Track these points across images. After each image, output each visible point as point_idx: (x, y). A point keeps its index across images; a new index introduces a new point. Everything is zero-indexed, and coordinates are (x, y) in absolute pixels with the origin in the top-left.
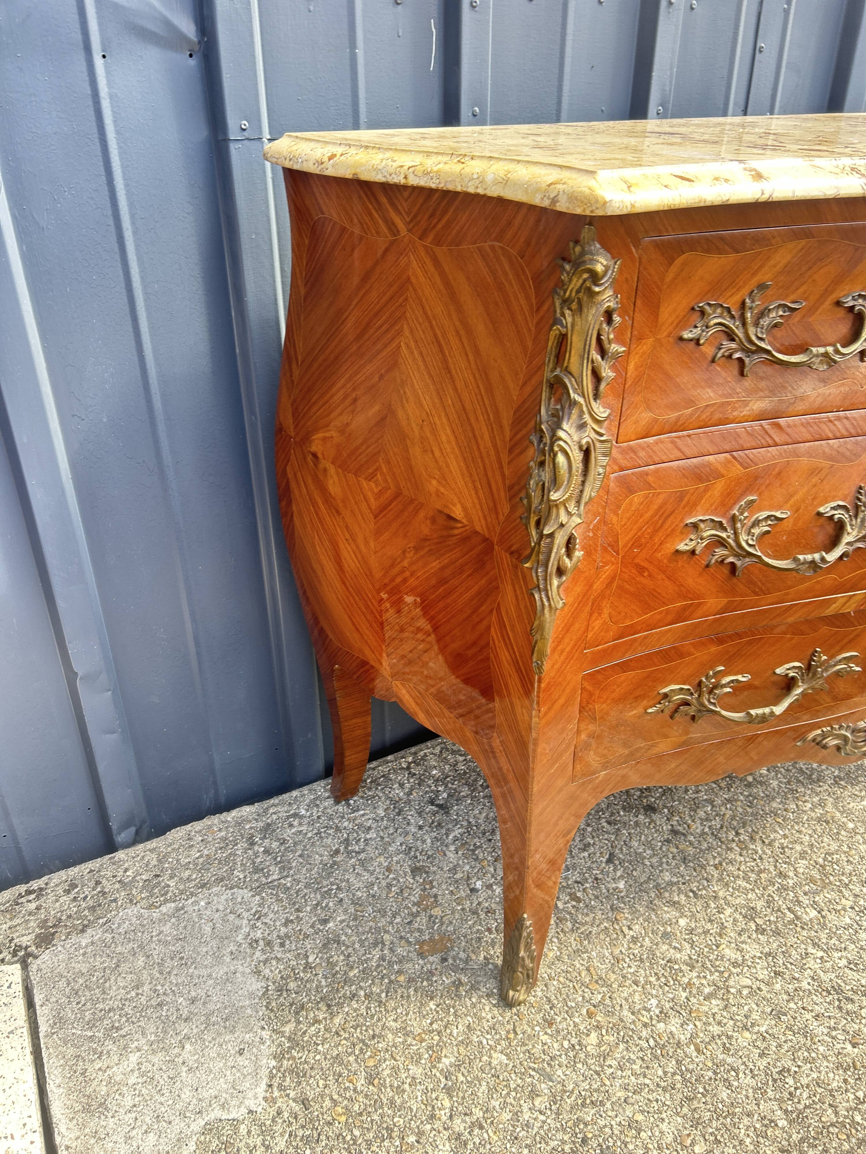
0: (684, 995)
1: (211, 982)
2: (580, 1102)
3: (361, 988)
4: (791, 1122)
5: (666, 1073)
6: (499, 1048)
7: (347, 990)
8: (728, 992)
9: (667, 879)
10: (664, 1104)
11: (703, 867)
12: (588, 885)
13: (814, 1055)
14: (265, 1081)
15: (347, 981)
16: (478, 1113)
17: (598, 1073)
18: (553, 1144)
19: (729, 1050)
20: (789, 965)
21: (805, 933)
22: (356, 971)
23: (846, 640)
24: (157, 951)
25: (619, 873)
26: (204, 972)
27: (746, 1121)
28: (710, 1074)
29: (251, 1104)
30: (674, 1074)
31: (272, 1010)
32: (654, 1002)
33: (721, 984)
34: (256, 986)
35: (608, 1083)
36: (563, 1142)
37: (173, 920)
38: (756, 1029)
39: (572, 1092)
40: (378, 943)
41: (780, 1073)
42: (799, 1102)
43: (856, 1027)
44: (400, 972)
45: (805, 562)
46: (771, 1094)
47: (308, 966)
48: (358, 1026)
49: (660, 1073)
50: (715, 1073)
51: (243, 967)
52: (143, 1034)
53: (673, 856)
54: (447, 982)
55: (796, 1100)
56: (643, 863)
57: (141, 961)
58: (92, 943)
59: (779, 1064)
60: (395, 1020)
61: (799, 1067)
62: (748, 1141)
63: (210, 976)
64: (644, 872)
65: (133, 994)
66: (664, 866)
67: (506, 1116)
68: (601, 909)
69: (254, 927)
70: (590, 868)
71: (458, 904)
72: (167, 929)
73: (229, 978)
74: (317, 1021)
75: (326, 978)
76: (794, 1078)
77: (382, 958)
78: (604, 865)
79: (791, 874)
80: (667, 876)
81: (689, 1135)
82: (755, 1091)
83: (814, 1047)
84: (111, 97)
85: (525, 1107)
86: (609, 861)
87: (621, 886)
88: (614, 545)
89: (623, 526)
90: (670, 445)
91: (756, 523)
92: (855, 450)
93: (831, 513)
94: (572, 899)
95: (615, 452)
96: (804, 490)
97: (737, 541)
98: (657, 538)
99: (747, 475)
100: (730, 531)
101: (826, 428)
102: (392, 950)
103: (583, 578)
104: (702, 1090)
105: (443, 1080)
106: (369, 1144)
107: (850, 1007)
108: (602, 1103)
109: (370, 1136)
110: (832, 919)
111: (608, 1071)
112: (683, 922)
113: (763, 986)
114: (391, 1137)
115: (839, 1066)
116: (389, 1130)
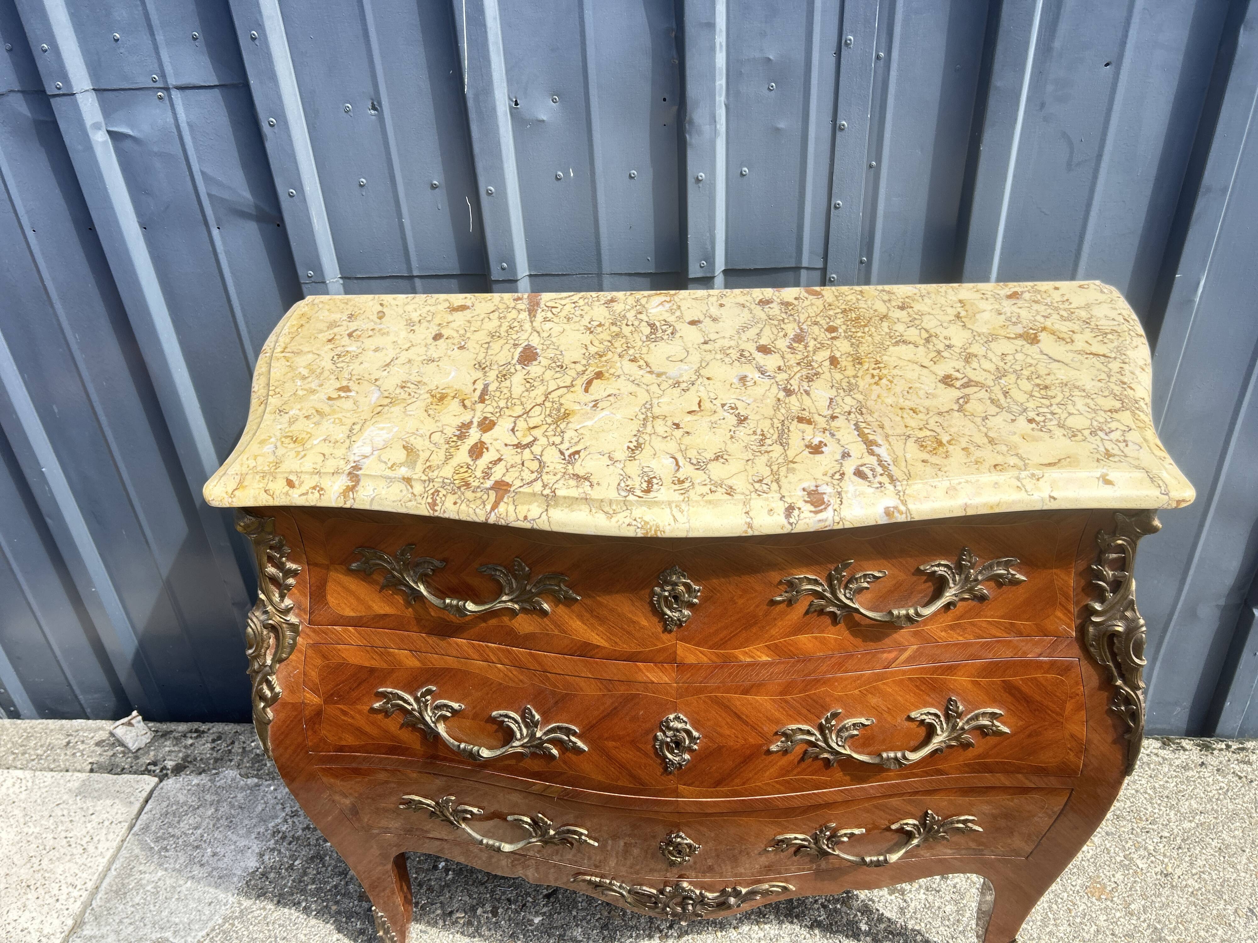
1: (233, 847)
3: (306, 900)
7: (297, 897)
9: (575, 934)
12: (513, 907)
14: (208, 930)
15: (303, 891)
22: (314, 886)
24: (224, 809)
25: (545, 910)
26: (234, 838)
31: (248, 886)
34: (253, 864)
37: (248, 791)
44: (337, 903)
45: (465, 750)
47: (292, 867)
48: (283, 926)
51: (257, 847)
52: (175, 862)
53: (600, 918)
54: (358, 926)
56: (570, 912)
57: (211, 812)
58: (198, 785)
60: (305, 935)
64: (564, 919)
65: (191, 831)
66: (585, 922)
68: (504, 931)
69: (286, 821)
70: (527, 894)
71: (416, 873)
72: (240, 796)
73: (244, 850)
74: (264, 908)
75: (294, 881)
77: (336, 887)
78: (541, 896)
80: (577, 932)
84: (225, 250)
87: (537, 920)
88: (315, 691)
89: (322, 680)
90: (357, 634)
91: (438, 707)
92: (521, 677)
93: (501, 719)
94: (492, 912)
95: (307, 630)
96: (479, 694)
97: (420, 713)
98: (354, 694)
99: (428, 670)
100: (416, 706)
101: (491, 654)
102: (347, 884)
103: (290, 706)
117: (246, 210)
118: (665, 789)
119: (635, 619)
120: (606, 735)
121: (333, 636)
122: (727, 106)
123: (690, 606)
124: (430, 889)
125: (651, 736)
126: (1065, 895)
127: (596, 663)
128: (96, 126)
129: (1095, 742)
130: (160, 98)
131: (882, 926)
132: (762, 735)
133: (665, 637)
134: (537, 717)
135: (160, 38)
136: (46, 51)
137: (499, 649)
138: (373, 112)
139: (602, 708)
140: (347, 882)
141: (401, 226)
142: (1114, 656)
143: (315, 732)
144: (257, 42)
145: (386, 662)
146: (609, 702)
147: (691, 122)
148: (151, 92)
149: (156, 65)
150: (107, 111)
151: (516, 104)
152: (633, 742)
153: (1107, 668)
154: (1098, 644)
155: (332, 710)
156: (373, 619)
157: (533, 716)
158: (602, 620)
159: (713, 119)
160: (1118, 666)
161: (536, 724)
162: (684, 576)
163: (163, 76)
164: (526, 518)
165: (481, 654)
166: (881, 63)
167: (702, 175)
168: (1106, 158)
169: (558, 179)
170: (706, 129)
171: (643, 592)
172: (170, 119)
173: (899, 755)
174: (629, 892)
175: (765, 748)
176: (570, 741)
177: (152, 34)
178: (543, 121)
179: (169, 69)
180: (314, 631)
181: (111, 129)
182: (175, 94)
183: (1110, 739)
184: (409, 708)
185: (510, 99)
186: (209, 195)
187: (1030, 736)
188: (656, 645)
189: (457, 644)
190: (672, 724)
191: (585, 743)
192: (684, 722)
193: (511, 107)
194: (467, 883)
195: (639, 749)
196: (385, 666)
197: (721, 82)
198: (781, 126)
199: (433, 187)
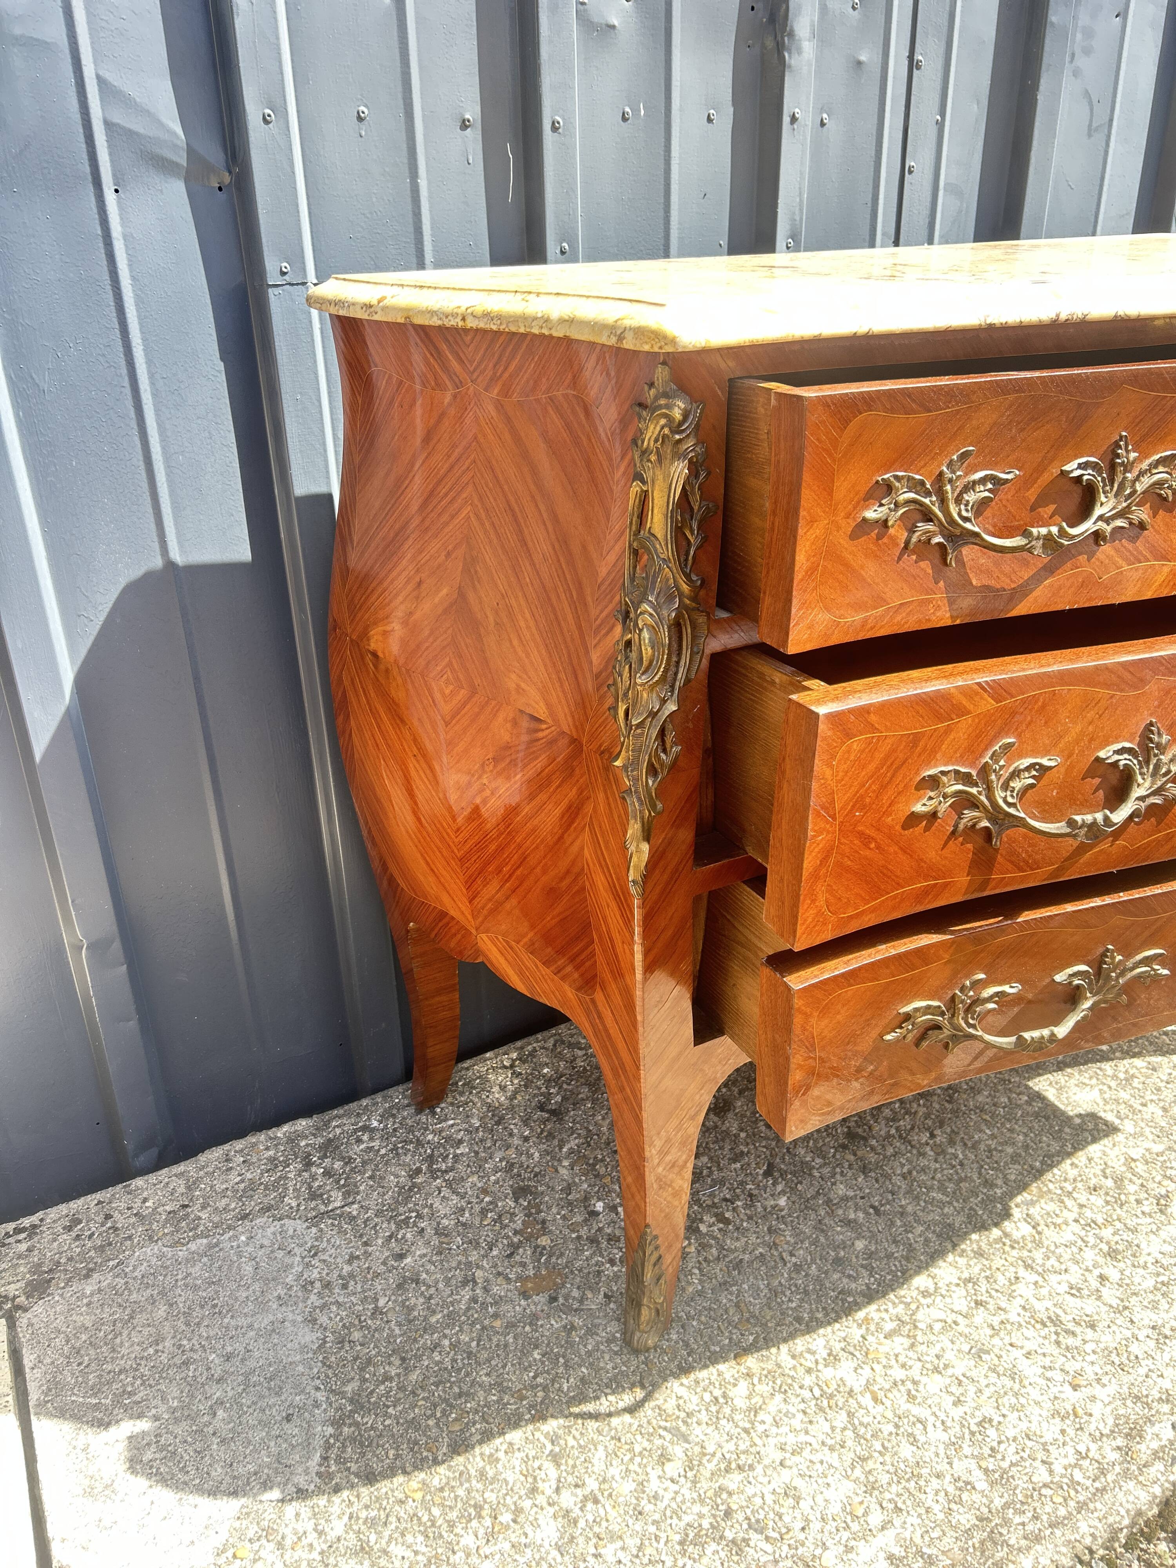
0: (859, 1333)
1: (252, 1334)
2: (723, 1466)
3: (445, 1336)
4: (992, 1484)
5: (833, 1429)
7: (428, 1339)
8: (916, 1327)
9: (840, 1192)
10: (831, 1466)
11: (888, 1177)
12: (739, 1203)
13: (1023, 1400)
14: (320, 1452)
15: (428, 1329)
16: (592, 1484)
17: (746, 1431)
18: (687, 1519)
19: (914, 1398)
20: (993, 1293)
21: (1014, 1253)
24: (182, 1298)
25: (779, 1188)
26: (242, 1321)
27: (935, 1483)
28: (891, 1428)
29: (301, 1480)
30: (844, 1429)
31: (330, 1367)
32: (820, 1342)
33: (906, 1318)
34: (310, 1337)
35: (759, 1442)
36: (701, 1516)
37: (205, 1259)
38: (950, 1371)
39: (713, 1455)
40: (469, 1281)
41: (980, 1424)
42: (1003, 1459)
44: (496, 1316)
46: (967, 1450)
47: (377, 1312)
48: (440, 1382)
49: (826, 1428)
50: (897, 1426)
51: (293, 1315)
52: (163, 1399)
53: (850, 1165)
54: (556, 1326)
55: (999, 1456)
56: (810, 1175)
57: (162, 1311)
58: (100, 1290)
59: (977, 1413)
60: (487, 1375)
61: (1004, 1416)
62: (936, 1508)
63: (250, 1326)
64: (812, 1185)
65: (151, 1351)
66: (838, 1177)
67: (628, 1486)
68: (755, 1232)
69: (308, 1265)
70: (742, 1183)
71: (573, 1231)
72: (196, 1270)
73: (275, 1329)
74: (387, 1378)
75: (400, 1325)
76: (997, 1429)
77: (474, 1300)
78: (760, 1178)
79: (999, 1182)
80: (841, 1190)
81: (861, 1503)
82: (947, 1446)
83: (1023, 1391)
85: (654, 1475)
86: (768, 1173)
87: (782, 1203)
94: (719, 1221)
102: (486, 1290)
104: (879, 1447)
105: (549, 1447)
106: (451, 1525)
107: (1070, 1341)
108: (751, 1467)
109: (453, 1515)
110: (1050, 1235)
111: (760, 1428)
112: (860, 1245)
113: (960, 1319)
114: (480, 1516)
115: (1056, 1413)
116: (478, 1508)
140: (485, 1288)
141: (415, 189)
167: (798, 112)
169: (625, 119)
170: (806, 45)
178: (614, 26)
198: (863, 58)
199: (464, 125)
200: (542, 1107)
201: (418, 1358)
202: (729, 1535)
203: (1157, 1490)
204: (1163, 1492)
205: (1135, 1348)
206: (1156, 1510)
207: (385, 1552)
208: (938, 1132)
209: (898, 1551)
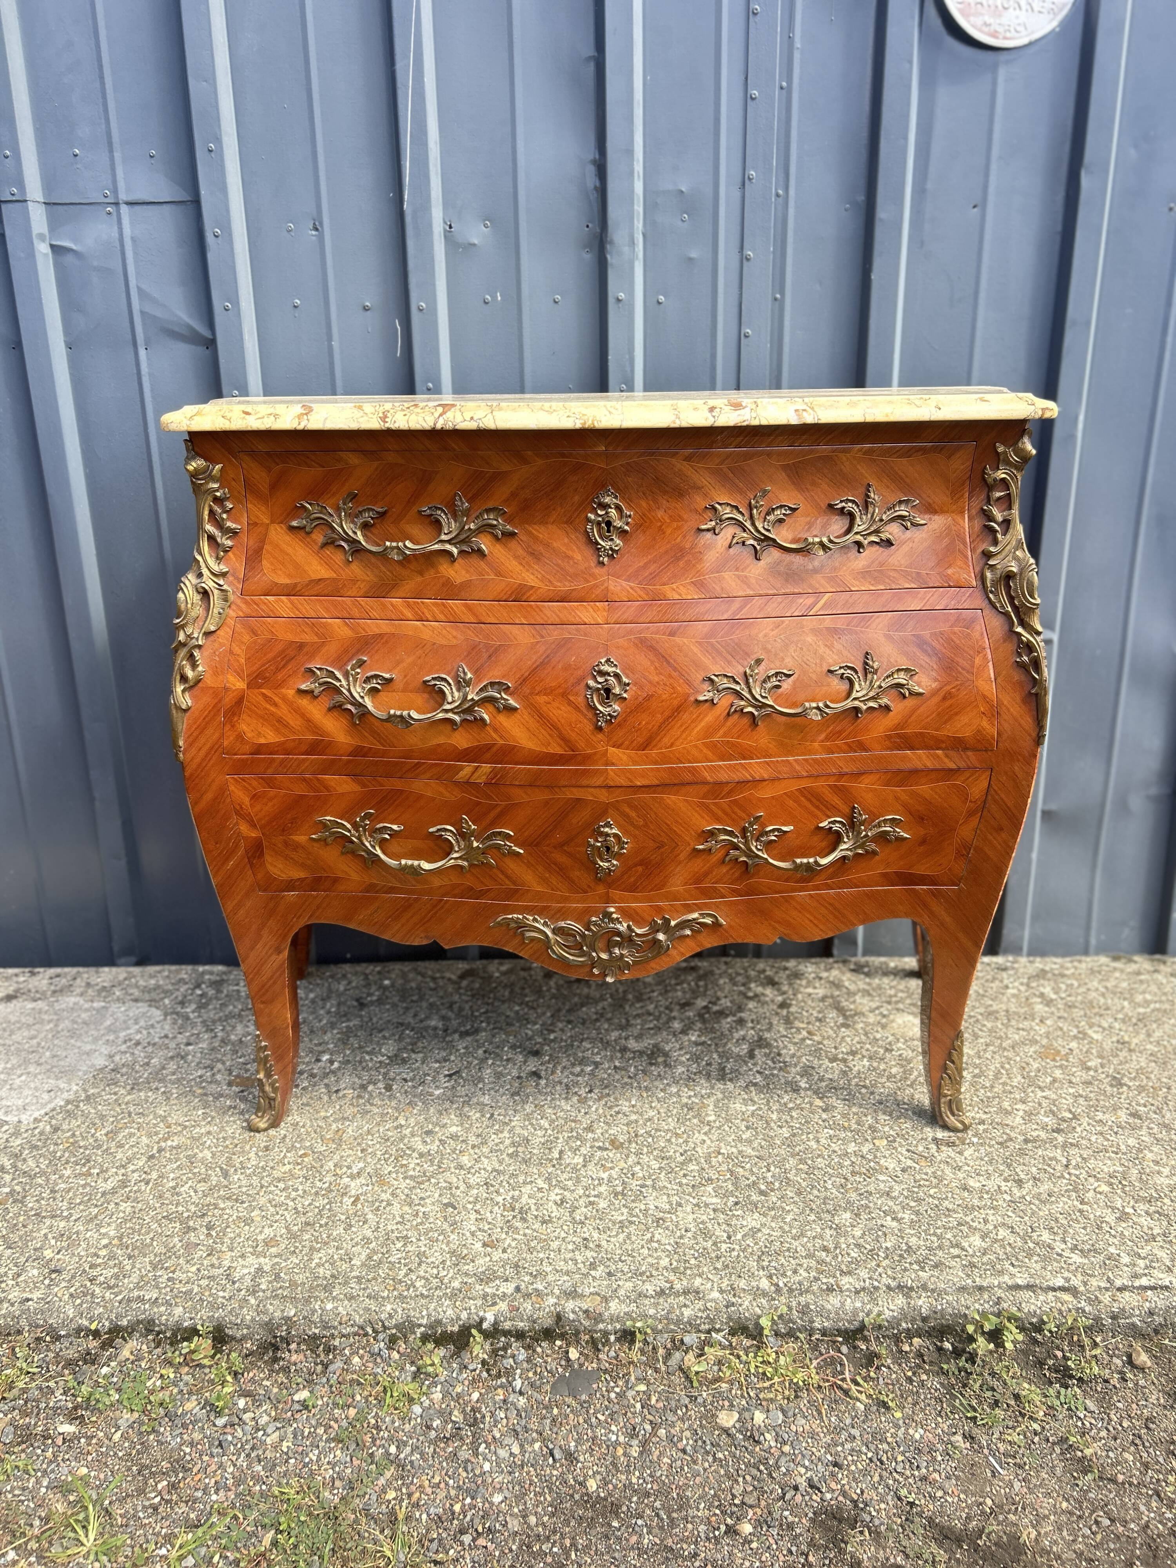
0: (390, 1169)
1: (77, 1050)
2: (229, 1196)
3: (166, 1087)
4: (364, 1265)
5: (310, 1205)
6: (214, 1149)
7: (155, 1085)
8: (429, 1180)
9: (482, 1100)
10: (285, 1219)
11: (525, 1103)
12: (410, 1084)
13: (441, 1238)
14: (47, 1110)
15: (162, 1080)
16: (154, 1175)
17: (262, 1187)
18: (180, 1208)
19: (378, 1211)
20: (504, 1183)
21: (551, 1170)
22: (174, 1077)
23: (492, 815)
24: (65, 1025)
25: (446, 1085)
26: (78, 1044)
27: (332, 1250)
28: (343, 1217)
29: (24, 1118)
30: (317, 1207)
31: (95, 1078)
32: (361, 1165)
33: (429, 1174)
34: (102, 1062)
35: (262, 1194)
36: (188, 1210)
37: (94, 1012)
38: (419, 1207)
39: (231, 1189)
40: (210, 1067)
41: (398, 1237)
42: (387, 1258)
43: (504, 1236)
44: (203, 1088)
45: (395, 716)
46: (373, 1245)
47: (148, 1064)
48: (138, 1105)
49: (307, 1203)
50: (348, 1218)
51: (105, 1050)
53: (509, 1088)
54: (227, 1103)
55: (387, 1256)
56: (476, 1084)
57: (49, 1027)
58: (33, 1008)
59: (405, 1232)
60: (165, 1111)
61: (419, 1240)
62: (316, 1261)
63: (79, 1048)
64: (469, 1090)
65: (25, 1041)
67: (171, 1184)
68: (399, 1100)
69: (139, 1032)
72: (84, 1015)
73: (89, 1053)
74: (115, 1094)
75: (150, 1074)
77: (200, 1077)
79: (599, 1131)
80: (484, 1099)
84: (150, 375)
86: (450, 1076)
87: (437, 1092)
88: (239, 674)
89: (248, 660)
90: (289, 605)
91: (368, 680)
92: (455, 633)
93: (433, 683)
94: (385, 1088)
95: (239, 602)
96: (410, 660)
97: (349, 691)
98: (280, 676)
99: (359, 639)
100: (344, 683)
101: (425, 611)
103: (211, 691)
104: (322, 1222)
105: (155, 1151)
106: (67, 1162)
107: (518, 1224)
108: (243, 1202)
109: (72, 1160)
110: (592, 1170)
111: (272, 1188)
112: (454, 1129)
113: (463, 1187)
114: (84, 1165)
115: (453, 1253)
116: (88, 1161)
117: (176, 329)
118: (595, 754)
119: (570, 553)
120: (538, 689)
121: (265, 607)
122: (644, 235)
123: (622, 533)
124: (313, 1076)
125: (583, 684)
126: (1018, 1059)
127: (531, 606)
128: (41, 237)
129: (1005, 703)
130: (109, 213)
131: (824, 1084)
132: (688, 683)
133: (598, 571)
134: (469, 675)
135: (117, 155)
136: (7, 157)
137: (433, 604)
138: (314, 233)
139: (535, 658)
141: (330, 348)
142: (1011, 599)
143: (233, 726)
144: (213, 154)
145: (317, 634)
146: (541, 649)
147: (612, 242)
148: (100, 208)
149: (110, 182)
150: (54, 224)
151: (450, 227)
152: (564, 695)
153: (1006, 615)
154: (996, 589)
155: (255, 696)
156: (307, 585)
157: (465, 673)
158: (536, 556)
159: (632, 243)
160: (1016, 608)
161: (468, 683)
162: (616, 497)
163: (115, 191)
164: (472, 418)
165: (416, 613)
166: (780, 200)
167: (622, 295)
168: (982, 295)
169: (486, 303)
170: (626, 249)
171: (577, 521)
172: (115, 234)
173: (821, 705)
174: (554, 931)
175: (692, 699)
176: (502, 698)
177: (111, 151)
178: (474, 245)
179: (121, 185)
180: (246, 602)
181: (54, 243)
182: (124, 209)
183: (1018, 699)
184: (338, 684)
185: (445, 223)
186: (142, 313)
187: (944, 698)
188: (588, 581)
189: (392, 605)
190: (602, 668)
191: (516, 701)
192: (616, 666)
193: (445, 230)
194: (355, 1069)
195: (570, 702)
196: (316, 639)
197: (639, 208)
198: (693, 255)
199: (366, 309)
200: (357, 1000)
201: (140, 1090)
202: (191, 1223)
203: (464, 1315)
204: (469, 1319)
205: (555, 1245)
206: (456, 1329)
207: (25, 1160)
208: (596, 1091)
209: (267, 1268)
